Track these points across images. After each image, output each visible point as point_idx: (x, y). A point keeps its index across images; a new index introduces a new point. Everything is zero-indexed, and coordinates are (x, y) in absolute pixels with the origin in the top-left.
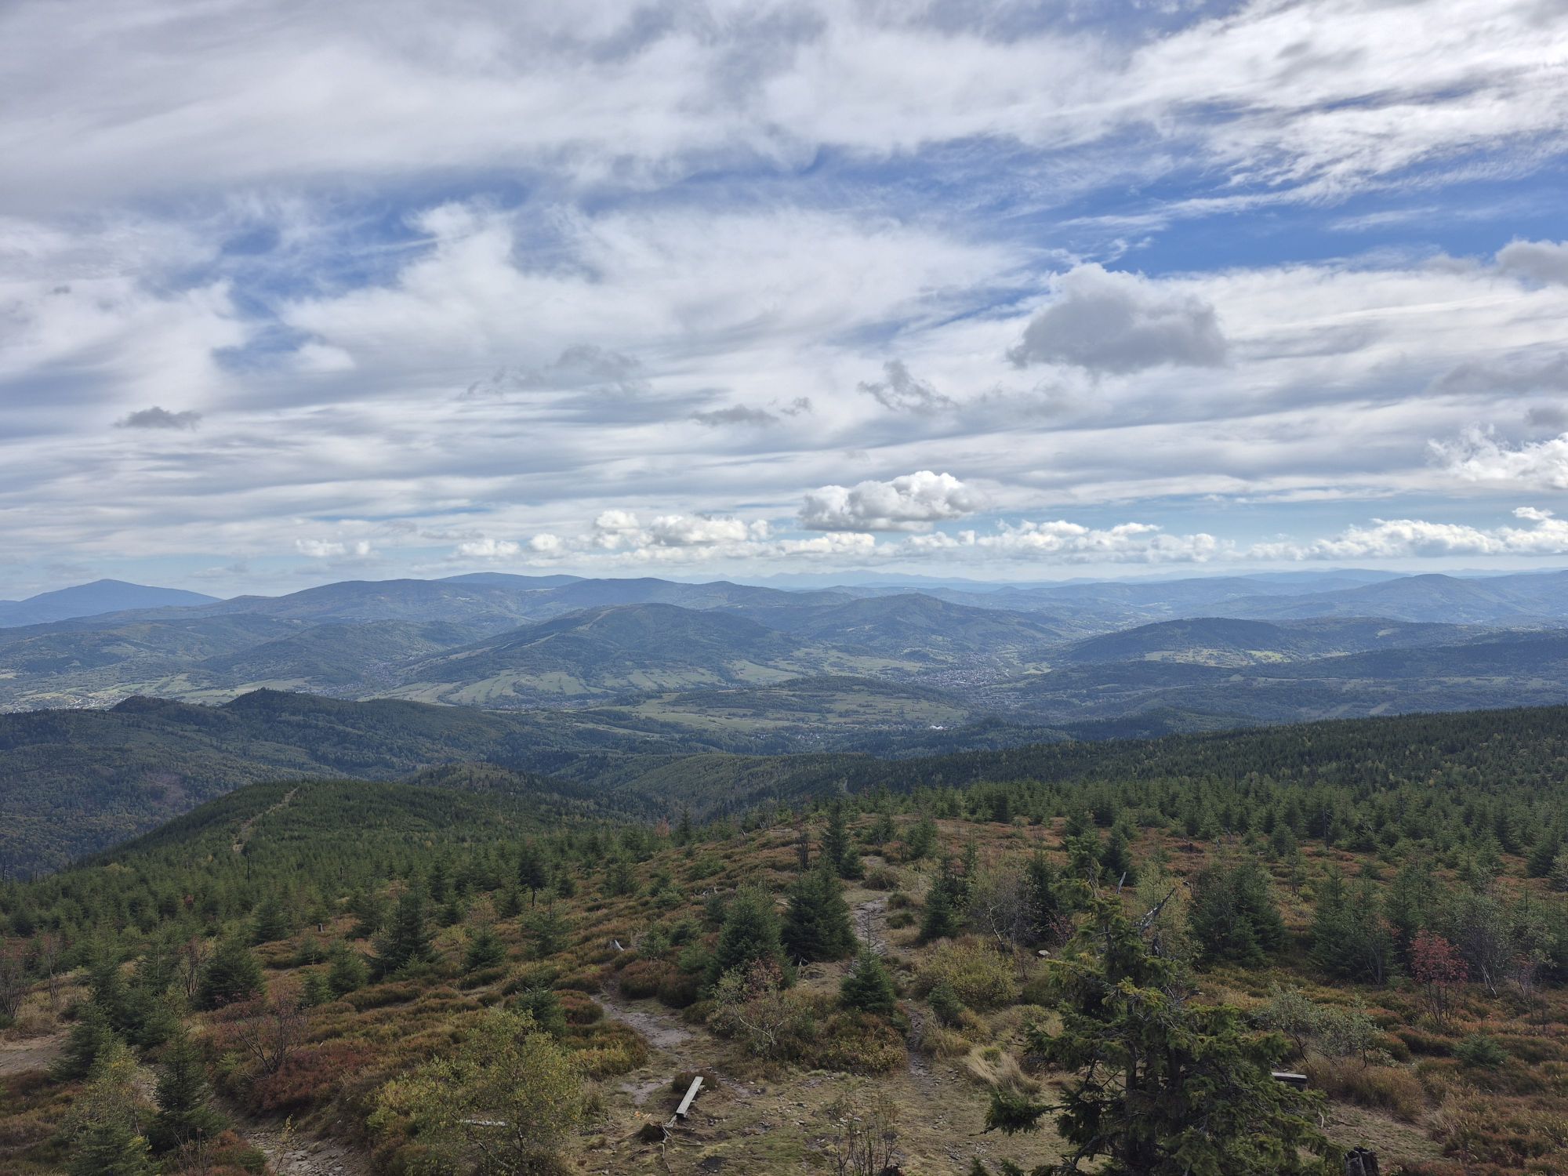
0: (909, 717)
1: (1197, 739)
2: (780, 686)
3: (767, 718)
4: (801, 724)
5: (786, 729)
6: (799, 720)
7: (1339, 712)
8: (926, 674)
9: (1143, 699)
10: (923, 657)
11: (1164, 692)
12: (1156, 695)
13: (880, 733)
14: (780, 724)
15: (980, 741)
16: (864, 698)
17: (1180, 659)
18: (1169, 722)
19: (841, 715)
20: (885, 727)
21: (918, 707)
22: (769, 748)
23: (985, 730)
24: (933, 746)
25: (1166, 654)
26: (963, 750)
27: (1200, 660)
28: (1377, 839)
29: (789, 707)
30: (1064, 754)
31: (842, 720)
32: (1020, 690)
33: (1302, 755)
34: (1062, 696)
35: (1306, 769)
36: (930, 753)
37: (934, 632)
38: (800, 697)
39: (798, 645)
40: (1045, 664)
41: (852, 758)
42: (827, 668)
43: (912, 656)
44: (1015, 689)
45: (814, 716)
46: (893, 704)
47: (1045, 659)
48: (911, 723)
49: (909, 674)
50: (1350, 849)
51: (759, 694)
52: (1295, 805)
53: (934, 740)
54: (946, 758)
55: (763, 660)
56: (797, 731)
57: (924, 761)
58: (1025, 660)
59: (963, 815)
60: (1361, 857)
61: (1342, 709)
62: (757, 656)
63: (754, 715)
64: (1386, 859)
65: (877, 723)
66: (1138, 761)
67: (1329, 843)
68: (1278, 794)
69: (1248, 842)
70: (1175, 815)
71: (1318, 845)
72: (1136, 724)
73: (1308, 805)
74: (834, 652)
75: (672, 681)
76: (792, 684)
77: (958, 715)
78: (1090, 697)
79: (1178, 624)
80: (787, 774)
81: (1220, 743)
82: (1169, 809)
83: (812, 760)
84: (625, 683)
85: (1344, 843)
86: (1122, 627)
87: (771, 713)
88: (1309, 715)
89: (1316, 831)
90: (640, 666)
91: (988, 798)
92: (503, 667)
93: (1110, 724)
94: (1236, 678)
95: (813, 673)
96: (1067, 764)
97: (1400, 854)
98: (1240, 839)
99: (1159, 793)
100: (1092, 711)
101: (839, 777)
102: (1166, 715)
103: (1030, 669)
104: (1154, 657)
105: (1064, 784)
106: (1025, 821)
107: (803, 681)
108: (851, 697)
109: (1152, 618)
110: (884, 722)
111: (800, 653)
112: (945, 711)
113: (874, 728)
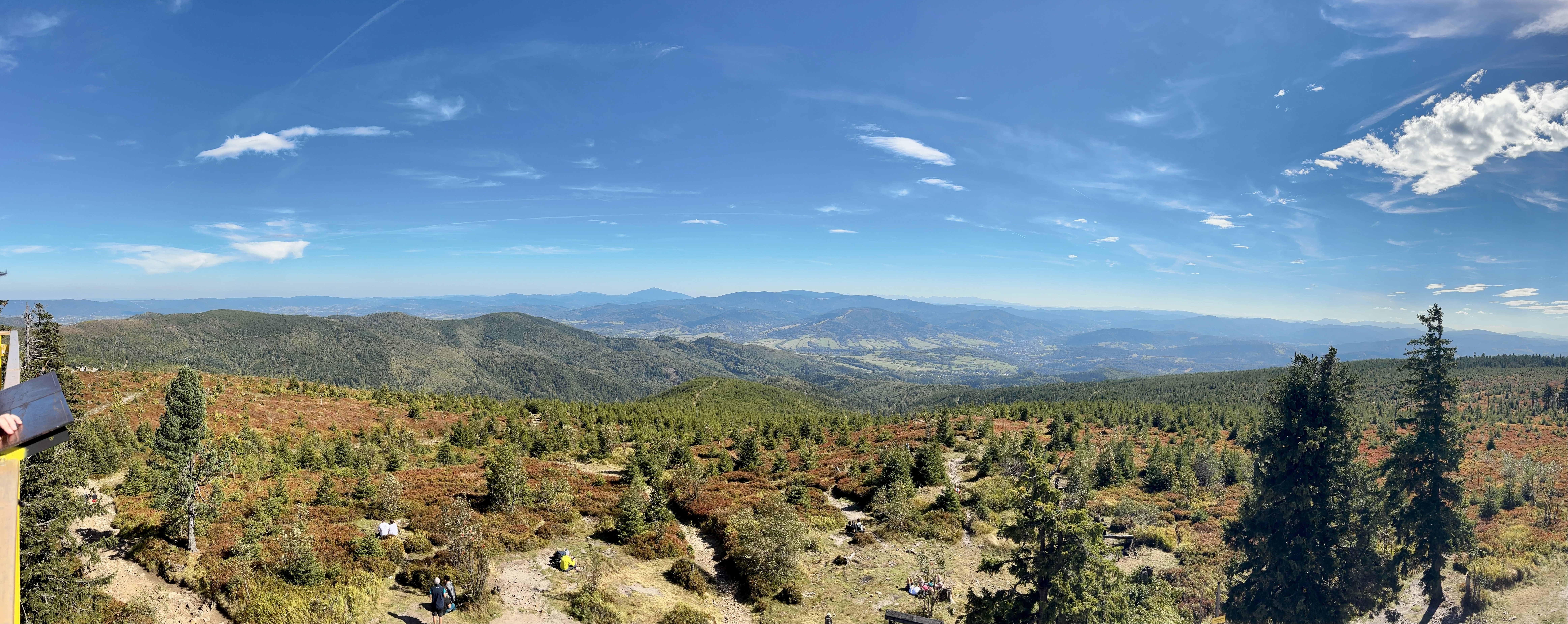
0: (990, 369)
1: (1117, 382)
2: (931, 351)
3: (923, 366)
4: (939, 370)
5: (933, 372)
6: (939, 368)
7: (1173, 371)
8: (1000, 348)
9: (1096, 364)
10: (999, 340)
11: (1105, 361)
12: (1102, 362)
13: (977, 376)
14: (930, 369)
15: (1023, 382)
16: (969, 359)
17: (1113, 346)
18: (1106, 375)
19: (958, 367)
20: (979, 374)
21: (995, 364)
22: (924, 381)
23: (1026, 376)
24: (1001, 383)
25: (1107, 343)
26: (1015, 386)
27: (1121, 346)
28: (1178, 426)
29: (934, 362)
30: (1060, 388)
31: (959, 369)
32: (1043, 357)
33: (1157, 390)
34: (1061, 361)
35: (1158, 396)
36: (998, 386)
37: (1005, 329)
38: (940, 357)
39: (940, 332)
40: (1055, 346)
41: (962, 387)
42: (953, 344)
43: (993, 340)
44: (1040, 357)
45: (946, 367)
46: (983, 362)
47: (1054, 344)
48: (991, 372)
49: (993, 348)
50: (1168, 431)
51: (920, 354)
52: (1149, 412)
53: (1002, 380)
54: (1006, 389)
55: (923, 337)
56: (937, 373)
57: (996, 390)
58: (1046, 344)
59: (1008, 417)
60: (1171, 434)
61: (1174, 370)
62: (920, 336)
63: (917, 364)
64: (1179, 435)
65: (976, 371)
66: (1091, 392)
67: (1160, 429)
68: (1144, 407)
69: (1128, 429)
70: (1101, 418)
71: (1156, 430)
72: (1091, 375)
73: (1155, 412)
74: (957, 336)
75: (879, 345)
76: (936, 350)
77: (1013, 369)
78: (1073, 362)
79: (1113, 330)
80: (931, 394)
81: (1126, 384)
82: (1099, 415)
83: (944, 388)
84: (858, 345)
85: (1165, 428)
86: (1090, 330)
87: (926, 364)
88: (1162, 372)
89: (1156, 423)
90: (866, 337)
91: (1020, 409)
92: (805, 334)
93: (1081, 375)
94: (1135, 355)
95: (946, 345)
96: (1060, 394)
97: (1185, 433)
98: (1125, 428)
99: (1096, 407)
100: (1073, 369)
101: (955, 397)
102: (1105, 371)
103: (1048, 348)
104: (1102, 344)
105: (1055, 403)
106: (1035, 420)
107: (942, 349)
108: (964, 358)
109: (1102, 327)
110: (979, 371)
111: (941, 335)
112: (1008, 367)
113: (974, 373)
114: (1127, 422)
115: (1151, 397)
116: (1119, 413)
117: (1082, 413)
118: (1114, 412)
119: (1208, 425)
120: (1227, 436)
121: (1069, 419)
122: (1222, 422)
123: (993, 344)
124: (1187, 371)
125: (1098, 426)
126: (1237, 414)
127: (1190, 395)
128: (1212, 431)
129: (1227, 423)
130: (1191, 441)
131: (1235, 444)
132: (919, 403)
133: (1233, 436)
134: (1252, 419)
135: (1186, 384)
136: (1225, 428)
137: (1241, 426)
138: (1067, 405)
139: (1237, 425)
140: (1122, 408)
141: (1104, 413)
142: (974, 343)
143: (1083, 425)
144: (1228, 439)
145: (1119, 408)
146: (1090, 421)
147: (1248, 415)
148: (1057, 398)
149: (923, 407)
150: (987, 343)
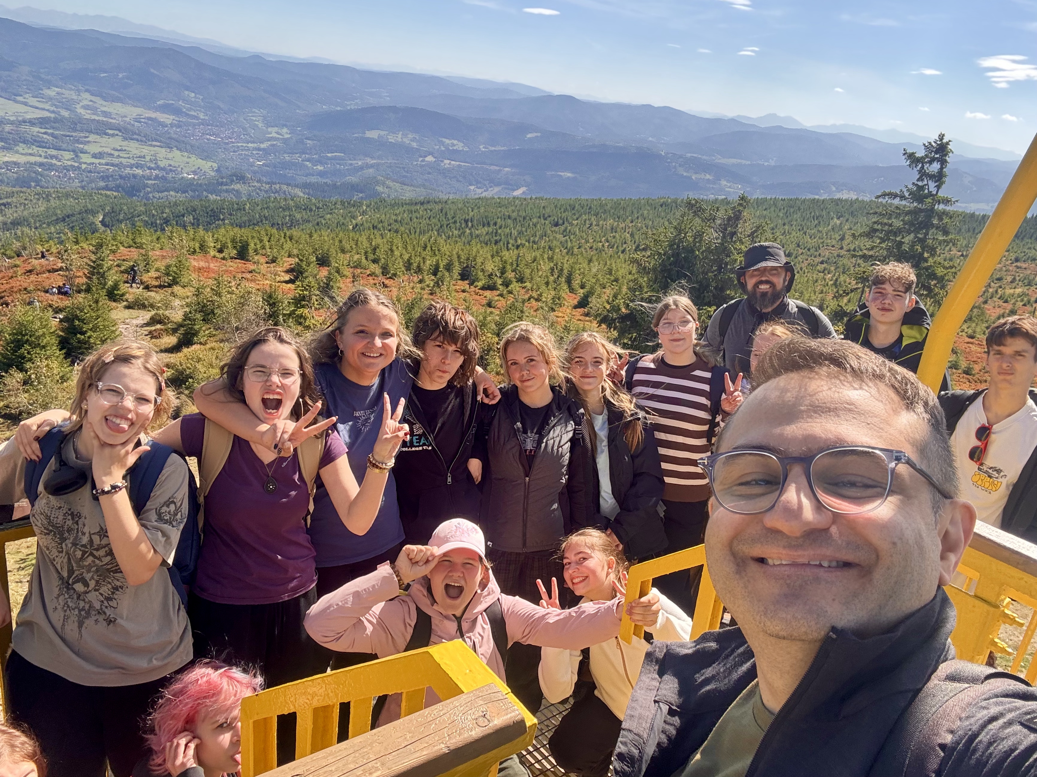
0: (162, 164)
1: (398, 203)
2: (32, 123)
3: (17, 152)
4: (54, 161)
5: (41, 165)
6: (52, 157)
7: (493, 192)
8: (179, 126)
9: (362, 168)
10: (177, 111)
11: (378, 164)
12: (372, 166)
13: (134, 176)
14: (32, 159)
15: (227, 191)
16: (117, 142)
17: (392, 139)
18: (380, 189)
19: (95, 156)
20: (139, 172)
21: (170, 156)
22: (23, 182)
23: (232, 181)
24: (184, 192)
25: (382, 133)
26: (212, 197)
27: (406, 141)
28: (499, 281)
29: (41, 144)
30: (297, 207)
31: (97, 161)
32: (264, 150)
33: (466, 221)
34: (298, 158)
36: (181, 197)
37: (187, 89)
38: (52, 135)
39: (49, 84)
40: (285, 130)
41: (107, 196)
42: (80, 111)
43: (165, 109)
44: (259, 149)
45: (68, 155)
46: (146, 151)
47: (286, 126)
48: (163, 169)
49: (164, 125)
50: (483, 288)
51: (8, 128)
52: (455, 258)
53: (186, 187)
54: (196, 203)
55: (11, 96)
56: (51, 167)
57: (176, 204)
58: (269, 125)
59: (212, 253)
60: (488, 293)
61: (496, 189)
64: (501, 295)
65: (131, 166)
66: (354, 217)
67: (471, 284)
68: (445, 249)
69: (421, 281)
70: (375, 261)
71: (464, 285)
72: (354, 188)
73: (463, 258)
74: (87, 95)
76: (43, 122)
77: (208, 167)
78: (320, 162)
79: (393, 109)
80: (42, 207)
81: (413, 208)
82: (371, 256)
83: (67, 195)
85: (480, 284)
86: (351, 105)
87: (21, 148)
88: (475, 192)
89: (464, 276)
91: (233, 241)
93: (335, 186)
94: (430, 159)
95: (65, 114)
96: (298, 216)
97: (510, 292)
98: (416, 279)
99: (366, 244)
100: (321, 174)
101: (94, 213)
102: (378, 183)
103: (273, 132)
104: (373, 134)
105: (295, 232)
106: (263, 260)
107: (56, 120)
108: (104, 140)
109: (373, 101)
110: (138, 166)
111: (52, 92)
112: (197, 162)
113: (128, 171)
114: (419, 270)
115: (456, 232)
116: (406, 257)
117: (343, 251)
118: (397, 253)
119: (547, 284)
120: (575, 302)
121: (323, 262)
122: (569, 281)
124: (517, 193)
125: (372, 274)
126: (594, 270)
127: (520, 233)
128: (553, 293)
129: (576, 283)
130: (519, 305)
131: (587, 315)
132: (16, 223)
133: (583, 303)
134: (616, 280)
135: (514, 215)
136: (572, 290)
137: (598, 289)
138: (315, 236)
139: (592, 288)
140: (410, 248)
141: (381, 253)
142: (125, 112)
143: (347, 272)
144: (576, 307)
145: (406, 249)
146: (358, 265)
147: (610, 274)
148: (292, 224)
149: (26, 230)
150: (153, 115)
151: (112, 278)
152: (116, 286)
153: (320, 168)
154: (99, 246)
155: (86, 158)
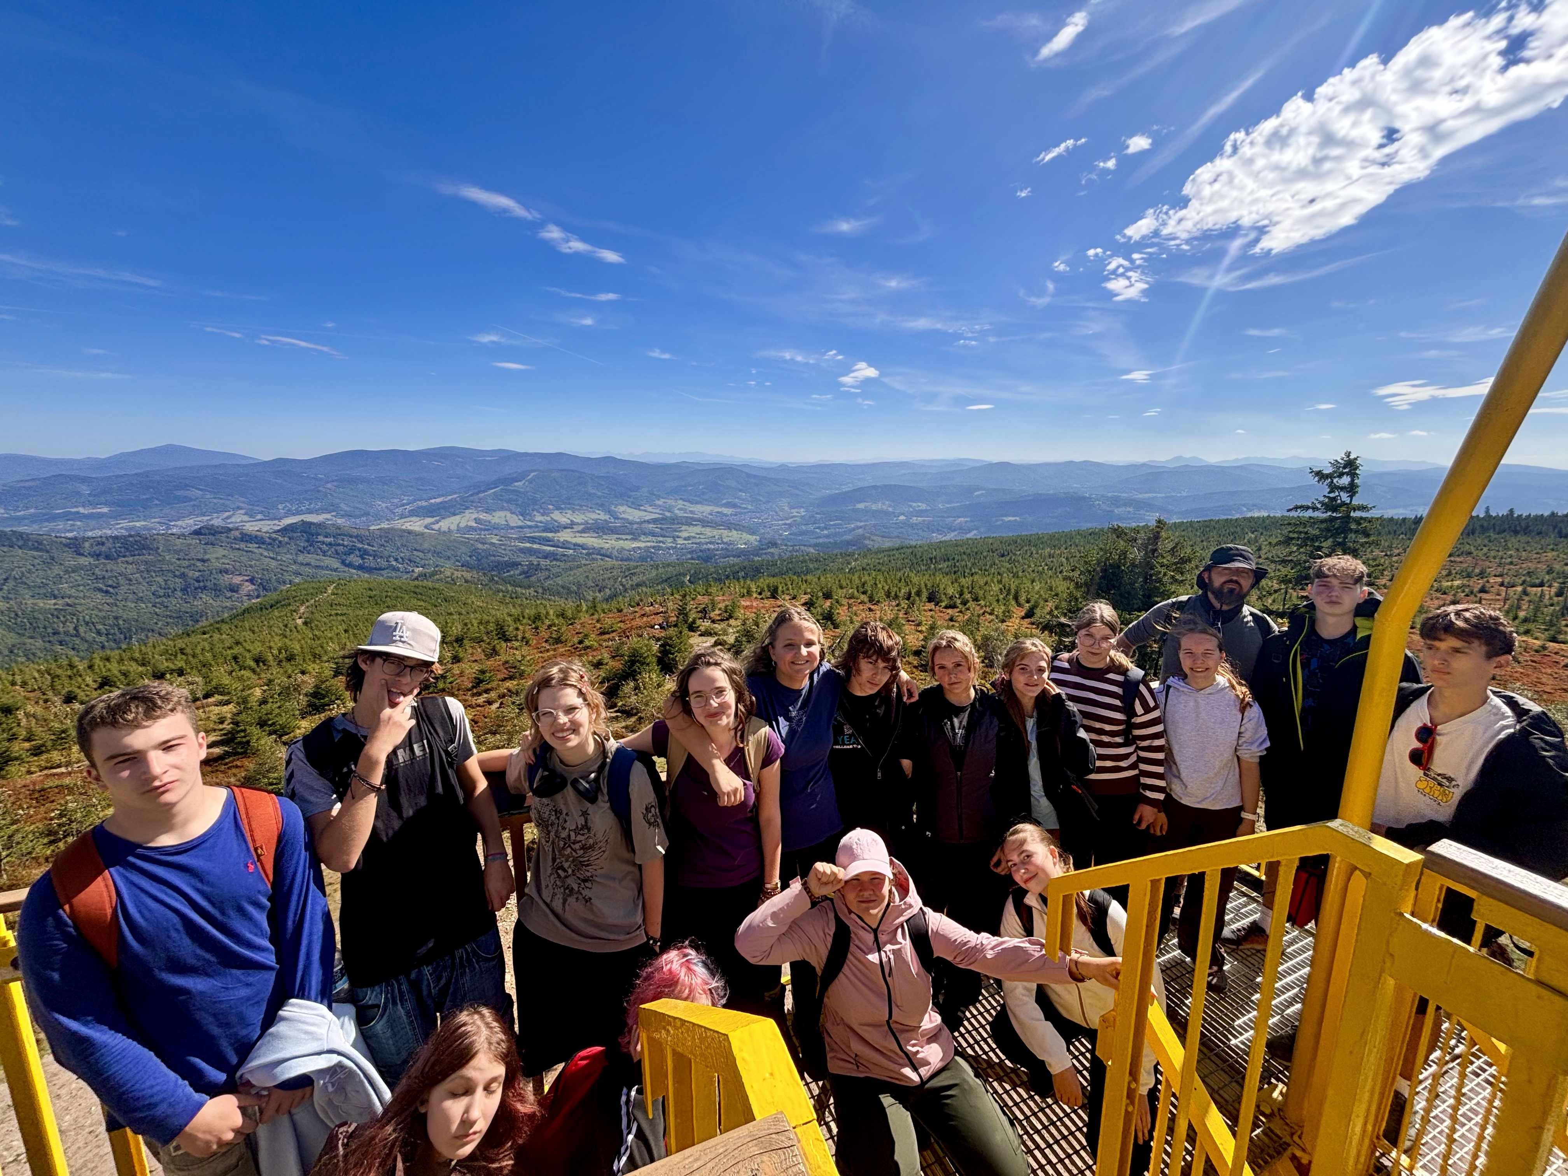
1: (880, 551)
2: (648, 522)
3: (640, 541)
4: (661, 545)
5: (653, 547)
6: (660, 542)
7: (951, 536)
8: (735, 515)
9: (854, 529)
10: (734, 506)
11: (865, 526)
12: (861, 528)
13: (709, 550)
14: (649, 544)
15: (765, 554)
16: (698, 529)
17: (874, 507)
18: (867, 542)
19: (685, 539)
20: (711, 547)
21: (730, 535)
22: (643, 559)
23: (769, 547)
24: (739, 557)
25: (868, 504)
26: (756, 559)
27: (885, 507)
28: (959, 601)
29: (653, 534)
30: (811, 560)
31: (686, 542)
32: (789, 524)
33: (931, 559)
34: (811, 527)
35: (933, 567)
36: (736, 560)
37: (740, 491)
38: (660, 529)
39: (658, 497)
40: (803, 510)
41: (692, 564)
42: (677, 512)
43: (728, 505)
44: (785, 525)
45: (670, 540)
46: (716, 533)
47: (802, 507)
48: (726, 543)
49: (726, 515)
50: (946, 607)
51: (635, 526)
52: (923, 586)
53: (740, 553)
54: (746, 563)
55: (637, 506)
56: (659, 548)
57: (734, 565)
58: (791, 508)
59: (755, 595)
60: (950, 611)
61: (953, 534)
62: (633, 503)
63: (632, 539)
64: (961, 612)
65: (707, 543)
66: (849, 563)
67: (936, 605)
68: (915, 580)
69: (898, 605)
70: (864, 593)
71: (931, 606)
72: (849, 543)
73: (929, 586)
74: (681, 502)
75: (579, 518)
76: (655, 521)
77: (753, 539)
78: (826, 528)
79: (874, 487)
80: (654, 573)
81: (892, 553)
82: (861, 590)
83: (669, 565)
84: (549, 519)
85: (943, 604)
86: (845, 489)
87: (642, 538)
88: (937, 537)
89: (930, 599)
90: (558, 508)
91: (768, 586)
92: (467, 508)
93: (835, 543)
94: (902, 518)
95: (668, 514)
96: (811, 566)
97: (968, 609)
98: (894, 603)
99: (857, 581)
100: (827, 536)
101: (684, 575)
102: (865, 538)
103: (794, 512)
104: (861, 506)
105: (809, 577)
106: (788, 597)
107: (663, 519)
108: (692, 529)
109: (861, 484)
110: (711, 543)
111: (660, 502)
112: (746, 536)
113: (705, 546)
114: (896, 597)
115: (923, 568)
116: (886, 588)
117: (841, 587)
118: (880, 586)
119: (998, 601)
120: (1023, 614)
121: (827, 596)
122: (1016, 598)
123: (726, 511)
124: (969, 536)
125: (862, 603)
126: (1037, 588)
127: (974, 564)
128: (1003, 608)
129: (1022, 599)
130: (975, 619)
131: (1033, 624)
132: (639, 585)
133: (1029, 614)
134: (1057, 595)
135: (968, 551)
136: (1019, 605)
137: (1042, 603)
138: (822, 579)
139: (1036, 602)
140: (889, 581)
141: (868, 588)
142: (703, 510)
143: (844, 602)
144: (1023, 618)
145: (886, 582)
146: (852, 597)
147: (1051, 589)
148: (808, 571)
149: (644, 589)
150: (720, 510)
151: (692, 616)
152: (694, 622)
153: (826, 532)
154: (684, 596)
155: (680, 541)
